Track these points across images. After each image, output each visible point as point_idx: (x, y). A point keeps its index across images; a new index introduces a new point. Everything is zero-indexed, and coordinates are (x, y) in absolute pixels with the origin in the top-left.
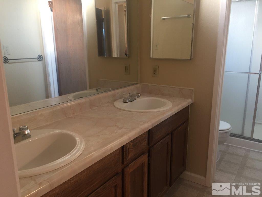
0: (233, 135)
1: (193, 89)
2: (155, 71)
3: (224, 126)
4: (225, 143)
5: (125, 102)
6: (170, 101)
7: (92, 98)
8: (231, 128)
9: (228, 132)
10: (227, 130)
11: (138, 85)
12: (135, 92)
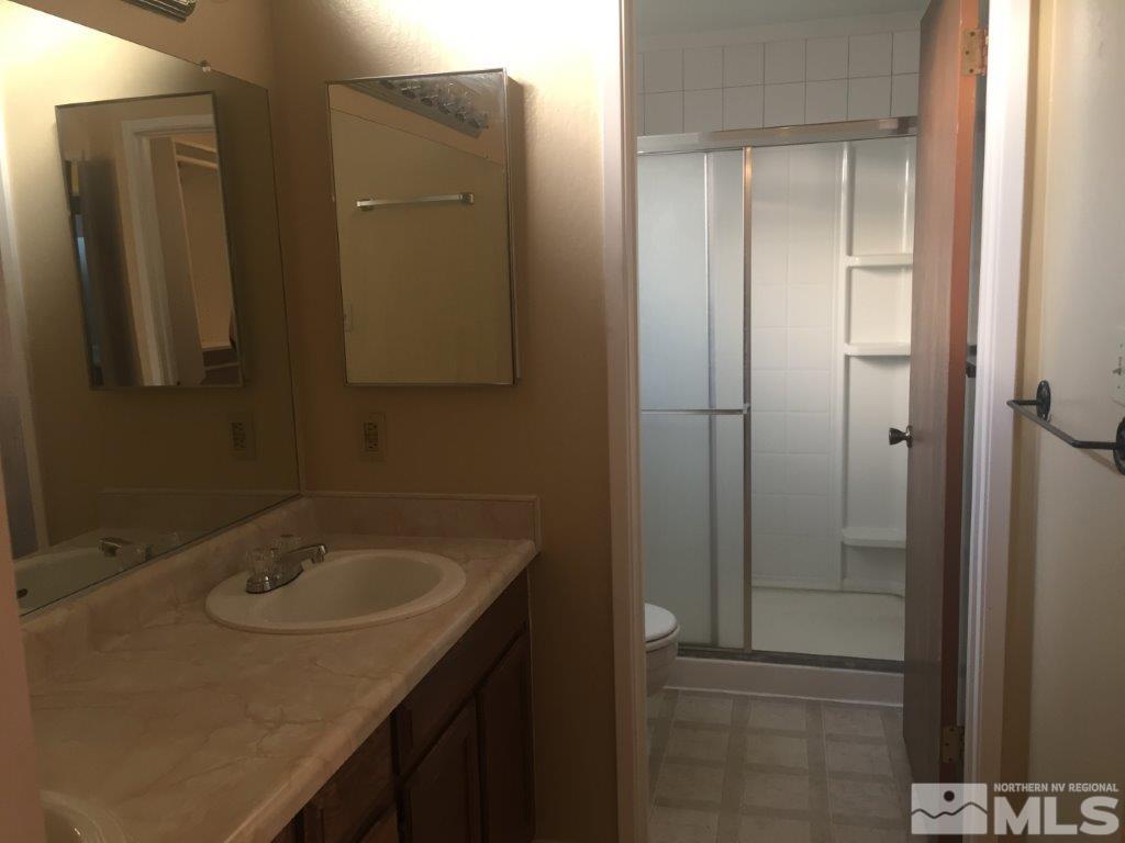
0: (686, 649)
1: (533, 497)
2: (371, 437)
3: (658, 621)
4: (666, 687)
5: (254, 589)
6: (454, 559)
7: (101, 595)
8: (678, 630)
9: (671, 644)
10: (667, 636)
11: (303, 503)
12: (296, 542)
